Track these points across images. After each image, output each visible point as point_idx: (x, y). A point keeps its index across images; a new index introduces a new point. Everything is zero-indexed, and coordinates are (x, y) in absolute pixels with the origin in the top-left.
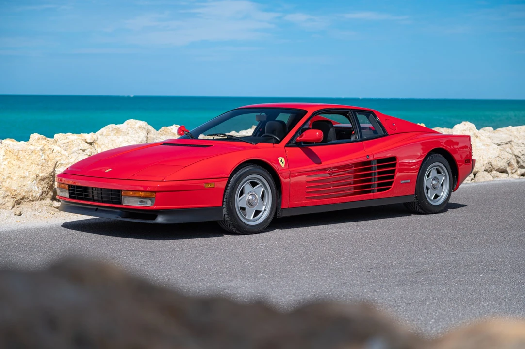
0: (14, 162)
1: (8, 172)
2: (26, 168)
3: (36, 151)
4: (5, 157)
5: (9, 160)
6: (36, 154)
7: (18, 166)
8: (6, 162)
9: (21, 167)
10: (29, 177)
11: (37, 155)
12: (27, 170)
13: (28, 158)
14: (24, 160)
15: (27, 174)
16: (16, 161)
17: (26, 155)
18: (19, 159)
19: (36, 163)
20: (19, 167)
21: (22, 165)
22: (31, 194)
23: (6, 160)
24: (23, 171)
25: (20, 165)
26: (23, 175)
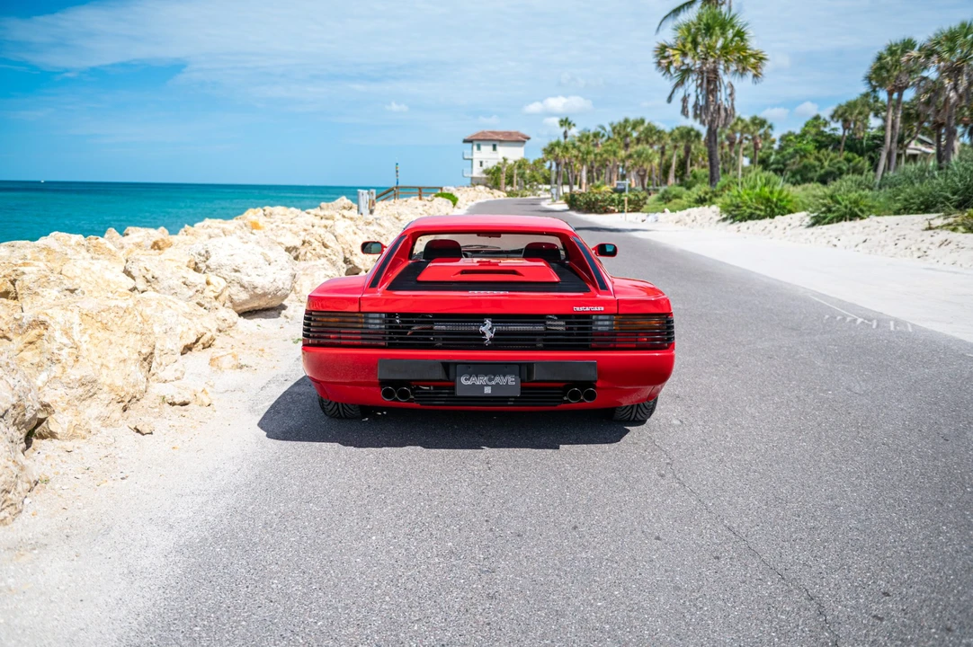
0: (99, 335)
1: (97, 355)
2: (121, 342)
3: (130, 310)
4: (83, 326)
5: (89, 332)
6: (130, 314)
7: (108, 341)
8: (86, 337)
9: (113, 341)
10: (130, 359)
11: (131, 316)
12: (122, 345)
13: (119, 323)
14: (115, 328)
15: (126, 354)
16: (102, 332)
17: (117, 319)
18: (106, 328)
19: (134, 330)
20: (111, 343)
21: (113, 339)
22: (137, 388)
23: (85, 333)
24: (118, 350)
25: (111, 337)
26: (122, 357)
